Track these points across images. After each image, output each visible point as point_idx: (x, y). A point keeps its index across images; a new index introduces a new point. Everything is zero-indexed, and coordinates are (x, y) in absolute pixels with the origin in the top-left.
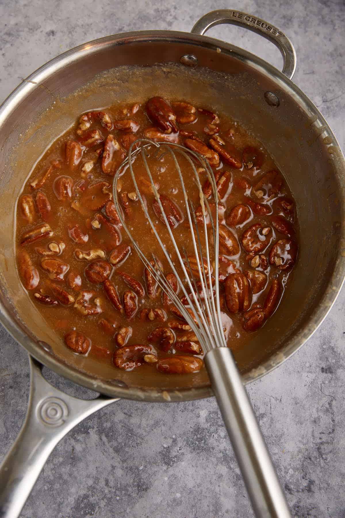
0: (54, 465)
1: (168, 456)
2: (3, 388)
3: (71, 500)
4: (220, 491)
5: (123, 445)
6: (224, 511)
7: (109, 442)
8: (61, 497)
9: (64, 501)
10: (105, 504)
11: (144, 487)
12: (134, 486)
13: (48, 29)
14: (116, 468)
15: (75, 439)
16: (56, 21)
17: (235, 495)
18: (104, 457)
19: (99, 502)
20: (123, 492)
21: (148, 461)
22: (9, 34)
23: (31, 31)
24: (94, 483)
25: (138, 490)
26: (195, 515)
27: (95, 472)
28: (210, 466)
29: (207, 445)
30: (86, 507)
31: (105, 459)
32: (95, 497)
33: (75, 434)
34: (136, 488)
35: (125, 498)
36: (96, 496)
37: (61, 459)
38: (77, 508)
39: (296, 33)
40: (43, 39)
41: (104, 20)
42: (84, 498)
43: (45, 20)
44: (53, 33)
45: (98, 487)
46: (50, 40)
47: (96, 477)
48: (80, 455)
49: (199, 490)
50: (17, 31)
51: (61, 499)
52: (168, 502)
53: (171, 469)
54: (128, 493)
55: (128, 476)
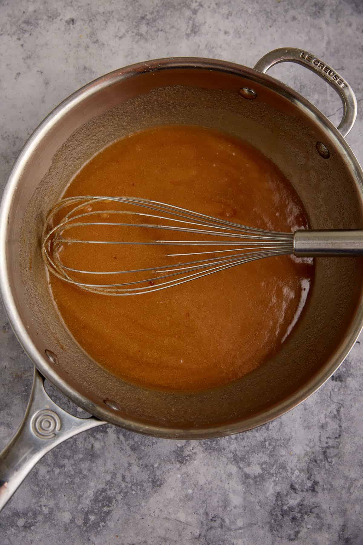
0: (74, 460)
1: (182, 455)
2: (26, 388)
3: (90, 493)
4: (229, 488)
5: (140, 444)
6: (232, 506)
7: (127, 440)
8: (81, 491)
9: (83, 494)
10: (121, 497)
11: (158, 483)
12: (149, 482)
13: (68, 17)
14: (132, 465)
15: (94, 437)
16: (76, 8)
17: (243, 492)
18: (121, 454)
19: (115, 496)
20: (139, 487)
21: (163, 459)
22: (27, 22)
23: (50, 20)
24: (112, 478)
25: (153, 484)
26: (205, 510)
27: (112, 469)
28: (221, 465)
29: (219, 445)
30: (104, 500)
31: (123, 457)
33: (94, 433)
34: (151, 484)
35: (141, 493)
36: (113, 490)
37: (81, 456)
38: (96, 500)
39: (327, 23)
40: (63, 29)
41: (127, 6)
42: (102, 492)
43: (64, 6)
44: (73, 21)
45: (115, 482)
46: (70, 29)
47: (113, 473)
48: (98, 452)
49: (210, 487)
50: (37, 19)
51: (81, 492)
52: (180, 497)
53: (184, 467)
54: (144, 488)
55: (144, 472)
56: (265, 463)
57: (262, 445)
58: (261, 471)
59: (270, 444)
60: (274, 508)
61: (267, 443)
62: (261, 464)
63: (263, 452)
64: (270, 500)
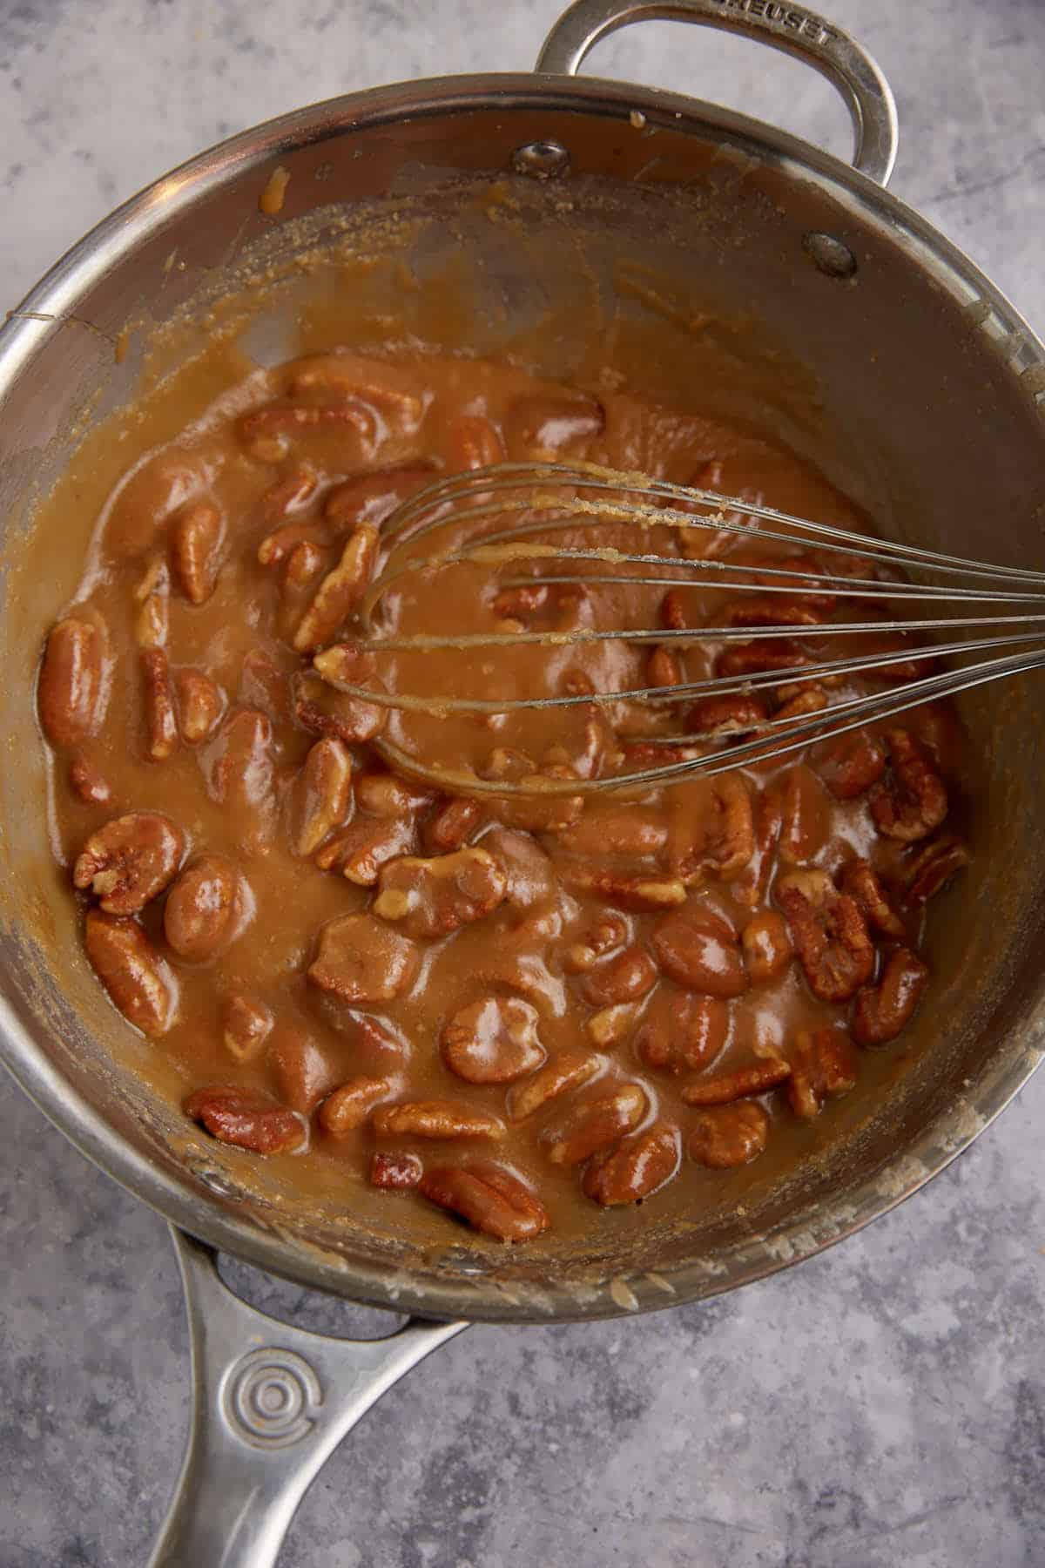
3: (413, 1469)
4: (863, 1393)
6: (880, 1448)
8: (381, 1464)
9: (389, 1475)
10: (515, 1469)
11: (630, 1405)
12: (599, 1406)
14: (537, 1358)
17: (909, 1399)
19: (495, 1468)
20: (569, 1428)
21: (633, 1324)
24: (477, 1409)
25: (612, 1413)
26: (795, 1472)
27: (473, 1378)
28: (826, 1320)
30: (458, 1484)
32: (485, 1452)
34: (606, 1411)
35: (575, 1445)
36: (485, 1448)
38: (432, 1490)
40: (138, 16)
42: (449, 1460)
45: (489, 1422)
46: (160, 17)
47: (479, 1391)
49: (799, 1396)
51: (380, 1469)
52: (707, 1443)
53: (704, 1340)
54: (584, 1430)
55: (577, 1376)
56: (963, 1292)
57: (947, 1236)
58: (955, 1322)
59: (971, 1230)
60: (1017, 1438)
61: (961, 1229)
62: (952, 1299)
63: (954, 1260)
64: (997, 1412)
